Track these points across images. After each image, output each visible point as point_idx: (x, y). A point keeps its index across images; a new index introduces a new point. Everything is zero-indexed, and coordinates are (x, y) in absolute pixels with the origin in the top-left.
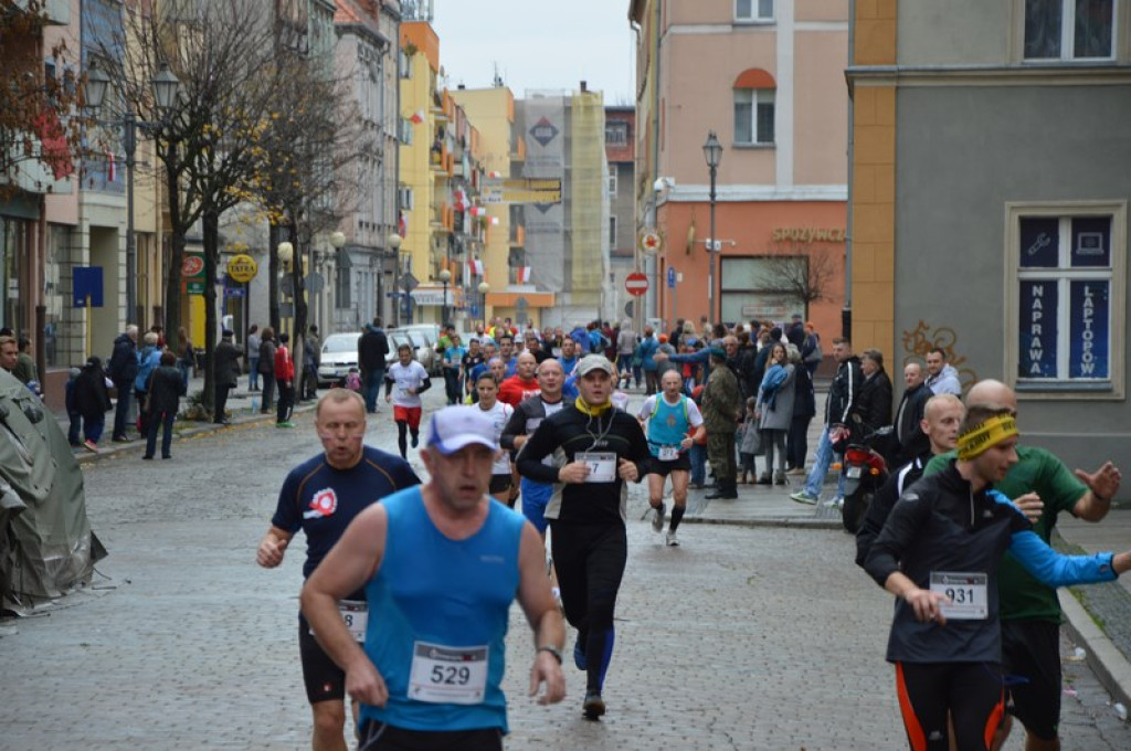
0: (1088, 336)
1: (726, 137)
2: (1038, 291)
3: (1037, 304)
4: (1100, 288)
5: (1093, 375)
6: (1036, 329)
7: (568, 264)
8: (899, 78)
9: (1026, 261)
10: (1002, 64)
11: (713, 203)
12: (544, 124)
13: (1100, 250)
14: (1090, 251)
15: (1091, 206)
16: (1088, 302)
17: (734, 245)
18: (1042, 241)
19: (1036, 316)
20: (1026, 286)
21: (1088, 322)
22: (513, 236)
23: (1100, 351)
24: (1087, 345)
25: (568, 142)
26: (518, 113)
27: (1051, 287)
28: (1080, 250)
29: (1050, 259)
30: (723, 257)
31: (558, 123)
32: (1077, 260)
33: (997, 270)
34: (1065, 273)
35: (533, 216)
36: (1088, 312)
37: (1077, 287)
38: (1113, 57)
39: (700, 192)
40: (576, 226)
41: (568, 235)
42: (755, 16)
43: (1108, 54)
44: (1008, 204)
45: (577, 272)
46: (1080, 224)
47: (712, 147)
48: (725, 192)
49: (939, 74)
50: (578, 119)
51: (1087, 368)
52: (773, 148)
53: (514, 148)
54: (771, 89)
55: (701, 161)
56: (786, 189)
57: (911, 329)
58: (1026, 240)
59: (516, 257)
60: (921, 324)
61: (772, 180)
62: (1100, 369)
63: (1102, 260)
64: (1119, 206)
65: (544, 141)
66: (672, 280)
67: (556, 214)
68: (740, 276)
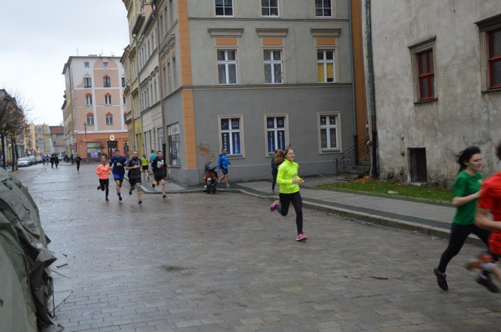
0: (236, 144)
1: (87, 123)
2: (225, 135)
3: (225, 138)
4: (238, 134)
5: (238, 153)
6: (225, 143)
7: (45, 148)
8: (193, 88)
9: (223, 129)
10: (215, 84)
11: (86, 134)
12: (40, 129)
13: (237, 126)
14: (235, 126)
15: (235, 116)
16: (236, 137)
17: (88, 140)
18: (225, 124)
19: (225, 141)
20: (223, 134)
21: (236, 142)
22: (36, 144)
23: (239, 148)
24: (236, 147)
25: (43, 131)
26: (36, 127)
27: (228, 134)
28: (233, 126)
29: (227, 128)
30: (87, 142)
31: (42, 128)
32: (233, 128)
33: (217, 131)
34: (230, 131)
35: (39, 141)
36: (236, 139)
37: (233, 134)
38: (237, 84)
39: (84, 132)
40: (45, 142)
41: (44, 144)
42: (89, 104)
43: (236, 83)
44: (219, 116)
45: (46, 149)
46: (233, 120)
47: (85, 125)
48: (88, 132)
49: (202, 87)
50: (45, 128)
51: (236, 152)
52: (94, 125)
53: (36, 132)
54: (93, 116)
55: (84, 127)
56: (96, 131)
57: (199, 144)
58: (222, 124)
59: (37, 147)
60: (201, 144)
61: (94, 130)
62: (239, 152)
63: (238, 128)
64: (241, 116)
65: (40, 131)
66: (79, 147)
67: (42, 141)
68: (90, 145)
